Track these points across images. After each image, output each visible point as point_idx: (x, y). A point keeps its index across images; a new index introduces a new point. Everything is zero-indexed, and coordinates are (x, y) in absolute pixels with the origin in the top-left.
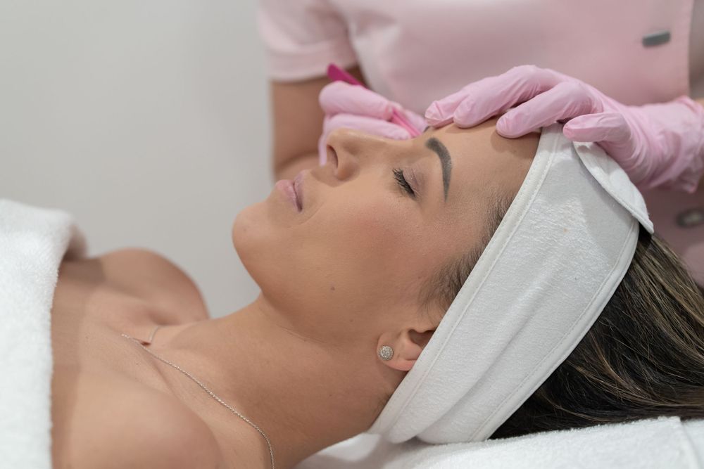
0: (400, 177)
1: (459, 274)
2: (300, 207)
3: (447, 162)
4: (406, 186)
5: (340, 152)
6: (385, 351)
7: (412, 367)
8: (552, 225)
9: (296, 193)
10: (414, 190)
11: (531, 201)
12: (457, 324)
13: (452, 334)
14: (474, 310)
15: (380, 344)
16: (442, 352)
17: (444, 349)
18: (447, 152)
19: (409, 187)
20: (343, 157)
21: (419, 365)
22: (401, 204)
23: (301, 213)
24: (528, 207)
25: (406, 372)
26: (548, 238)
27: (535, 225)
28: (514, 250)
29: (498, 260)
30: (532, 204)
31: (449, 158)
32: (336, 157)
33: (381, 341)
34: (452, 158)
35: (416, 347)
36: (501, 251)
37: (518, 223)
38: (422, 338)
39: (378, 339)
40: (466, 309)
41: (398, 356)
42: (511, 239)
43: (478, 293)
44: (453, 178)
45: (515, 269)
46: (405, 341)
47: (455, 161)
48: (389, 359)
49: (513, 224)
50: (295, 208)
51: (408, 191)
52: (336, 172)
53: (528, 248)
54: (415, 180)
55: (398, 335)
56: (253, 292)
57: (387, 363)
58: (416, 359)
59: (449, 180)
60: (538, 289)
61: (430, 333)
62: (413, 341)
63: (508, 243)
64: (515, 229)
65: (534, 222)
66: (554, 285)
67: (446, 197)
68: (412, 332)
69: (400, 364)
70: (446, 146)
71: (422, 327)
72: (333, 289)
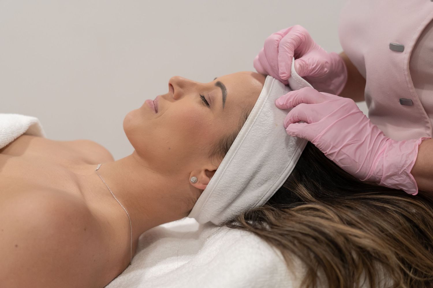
0: (203, 97)
1: (227, 144)
2: (157, 111)
3: (225, 91)
4: (206, 102)
5: (175, 86)
6: (193, 179)
7: (205, 188)
8: (271, 122)
9: (154, 105)
10: (209, 104)
11: (260, 110)
12: (227, 167)
13: (225, 172)
14: (234, 160)
15: (191, 176)
16: (220, 180)
17: (221, 179)
18: (225, 87)
19: (207, 102)
20: (177, 89)
22: (203, 110)
23: (157, 114)
24: (259, 113)
25: (203, 190)
26: (269, 128)
27: (263, 121)
28: (253, 133)
29: (246, 137)
30: (261, 111)
31: (226, 89)
32: (173, 89)
33: (192, 174)
34: (227, 90)
35: (207, 178)
36: (247, 133)
37: (255, 120)
38: (210, 173)
39: (190, 174)
40: (231, 160)
41: (199, 182)
42: (252, 127)
43: (236, 153)
44: (228, 99)
45: (254, 142)
46: (203, 175)
47: (229, 91)
48: (195, 182)
49: (252, 121)
50: (154, 112)
51: (206, 104)
52: (173, 96)
53: (259, 132)
54: (209, 99)
55: (200, 172)
56: (130, 150)
57: (194, 185)
58: (207, 184)
59: (225, 99)
60: (265, 152)
61: (215, 171)
62: (207, 175)
63: (250, 129)
64: (253, 123)
65: (262, 120)
66: (273, 151)
67: (224, 107)
68: (206, 171)
70: (224, 84)
71: (211, 168)
72: (170, 149)
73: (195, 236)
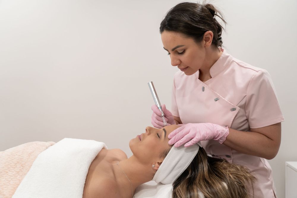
0: (158, 134)
1: (166, 152)
3: (166, 132)
6: (153, 166)
12: (166, 162)
17: (164, 166)
21: (159, 169)
25: (157, 170)
32: (147, 131)
33: (153, 164)
35: (159, 165)
38: (160, 164)
46: (157, 164)
48: (154, 167)
50: (140, 140)
52: (147, 134)
54: (160, 135)
55: (156, 163)
56: (132, 154)
58: (158, 168)
61: (161, 163)
62: (158, 164)
67: (165, 139)
68: (158, 163)
69: (156, 168)
70: (166, 130)
71: (160, 162)
73: (155, 187)
